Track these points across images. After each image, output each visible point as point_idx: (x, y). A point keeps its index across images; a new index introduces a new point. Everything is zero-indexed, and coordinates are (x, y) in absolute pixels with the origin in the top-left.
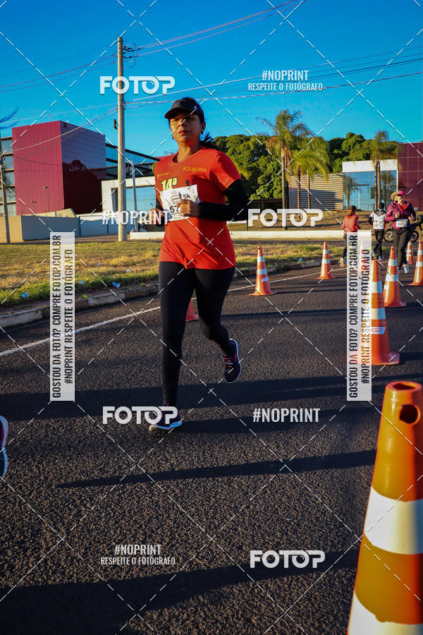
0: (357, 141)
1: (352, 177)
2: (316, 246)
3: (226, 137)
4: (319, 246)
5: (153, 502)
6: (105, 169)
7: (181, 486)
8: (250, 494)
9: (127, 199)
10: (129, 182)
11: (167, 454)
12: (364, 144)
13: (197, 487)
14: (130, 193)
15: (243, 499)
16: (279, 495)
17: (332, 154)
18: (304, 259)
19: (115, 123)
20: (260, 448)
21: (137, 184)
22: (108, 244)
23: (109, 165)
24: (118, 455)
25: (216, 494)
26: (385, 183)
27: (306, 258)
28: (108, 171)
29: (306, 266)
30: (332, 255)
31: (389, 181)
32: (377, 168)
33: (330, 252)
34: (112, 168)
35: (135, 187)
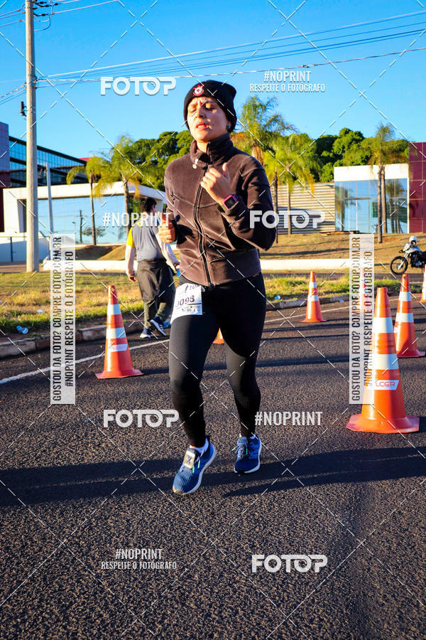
0: (354, 140)
1: (347, 187)
2: (299, 279)
3: (176, 133)
4: (303, 279)
5: (68, 634)
6: (9, 173)
7: (112, 607)
8: (213, 616)
9: (39, 215)
10: (42, 191)
11: (91, 561)
12: (364, 145)
13: (135, 608)
14: (43, 208)
15: (204, 624)
16: (256, 616)
17: (320, 157)
18: (283, 297)
19: (23, 107)
20: (227, 549)
21: (53, 196)
22: (12, 275)
23: (14, 167)
24: (18, 564)
25: (163, 618)
26: (392, 195)
27: (285, 296)
28: (14, 176)
29: (285, 306)
30: (321, 291)
31: (397, 193)
32: (381, 174)
33: (319, 287)
34: (19, 171)
35: (51, 199)
